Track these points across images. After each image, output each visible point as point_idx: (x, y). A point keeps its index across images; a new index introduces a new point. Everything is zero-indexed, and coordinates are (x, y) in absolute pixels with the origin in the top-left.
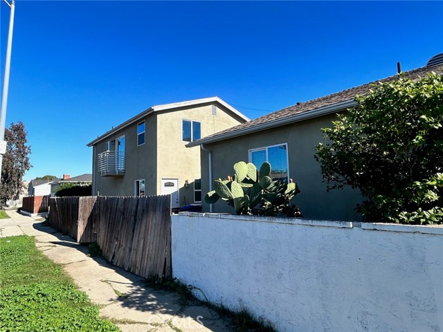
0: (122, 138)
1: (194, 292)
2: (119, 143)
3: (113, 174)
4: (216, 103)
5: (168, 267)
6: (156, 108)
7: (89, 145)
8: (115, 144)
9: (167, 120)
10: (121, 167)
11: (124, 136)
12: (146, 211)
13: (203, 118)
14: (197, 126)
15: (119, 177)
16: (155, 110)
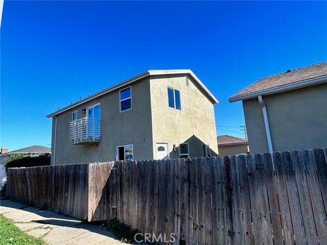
3: (91, 141)
4: (189, 75)
7: (48, 116)
8: (85, 113)
9: (157, 85)
11: (99, 104)
13: (181, 87)
16: (151, 74)
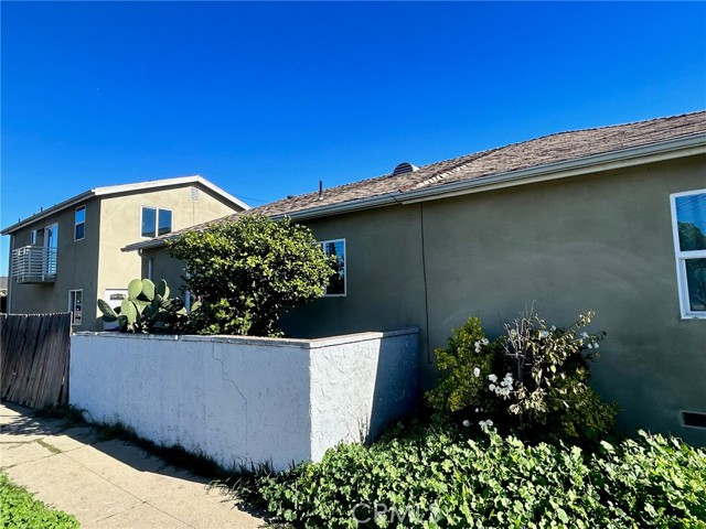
0: (54, 227)
1: (86, 415)
2: (50, 234)
3: (37, 280)
4: (198, 185)
5: (64, 393)
6: (98, 191)
7: (6, 232)
8: (43, 234)
9: (116, 207)
10: (53, 270)
11: (57, 224)
12: (48, 332)
13: (176, 204)
14: (166, 216)
15: (49, 285)
16: (96, 194)
